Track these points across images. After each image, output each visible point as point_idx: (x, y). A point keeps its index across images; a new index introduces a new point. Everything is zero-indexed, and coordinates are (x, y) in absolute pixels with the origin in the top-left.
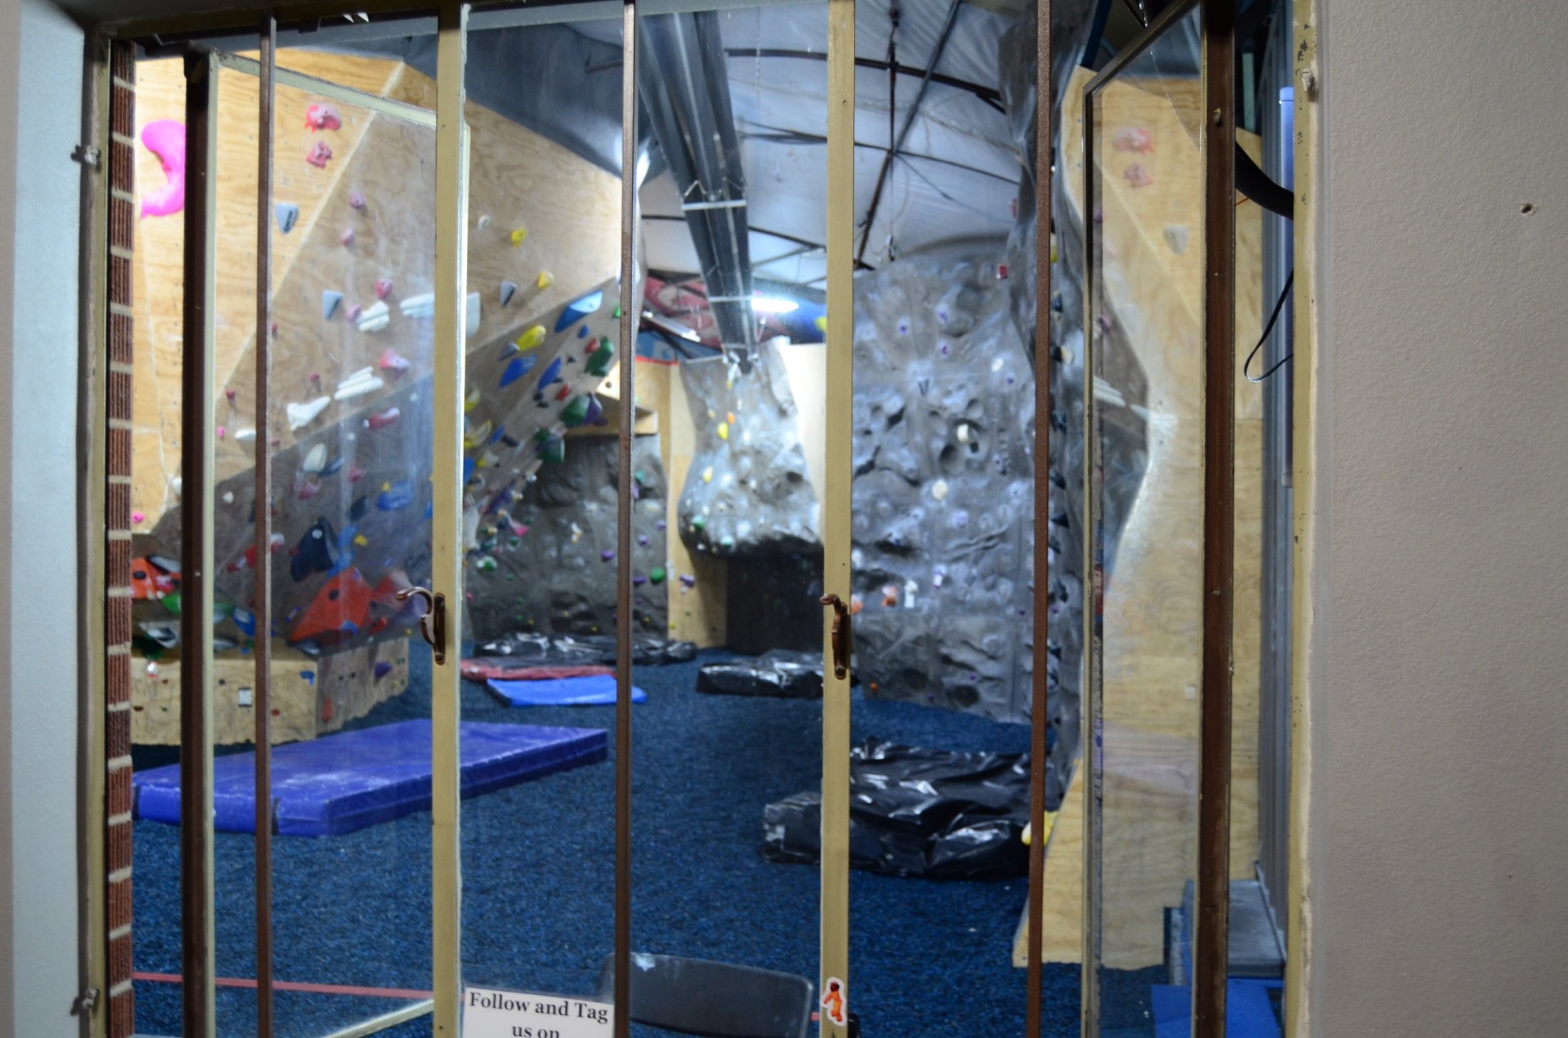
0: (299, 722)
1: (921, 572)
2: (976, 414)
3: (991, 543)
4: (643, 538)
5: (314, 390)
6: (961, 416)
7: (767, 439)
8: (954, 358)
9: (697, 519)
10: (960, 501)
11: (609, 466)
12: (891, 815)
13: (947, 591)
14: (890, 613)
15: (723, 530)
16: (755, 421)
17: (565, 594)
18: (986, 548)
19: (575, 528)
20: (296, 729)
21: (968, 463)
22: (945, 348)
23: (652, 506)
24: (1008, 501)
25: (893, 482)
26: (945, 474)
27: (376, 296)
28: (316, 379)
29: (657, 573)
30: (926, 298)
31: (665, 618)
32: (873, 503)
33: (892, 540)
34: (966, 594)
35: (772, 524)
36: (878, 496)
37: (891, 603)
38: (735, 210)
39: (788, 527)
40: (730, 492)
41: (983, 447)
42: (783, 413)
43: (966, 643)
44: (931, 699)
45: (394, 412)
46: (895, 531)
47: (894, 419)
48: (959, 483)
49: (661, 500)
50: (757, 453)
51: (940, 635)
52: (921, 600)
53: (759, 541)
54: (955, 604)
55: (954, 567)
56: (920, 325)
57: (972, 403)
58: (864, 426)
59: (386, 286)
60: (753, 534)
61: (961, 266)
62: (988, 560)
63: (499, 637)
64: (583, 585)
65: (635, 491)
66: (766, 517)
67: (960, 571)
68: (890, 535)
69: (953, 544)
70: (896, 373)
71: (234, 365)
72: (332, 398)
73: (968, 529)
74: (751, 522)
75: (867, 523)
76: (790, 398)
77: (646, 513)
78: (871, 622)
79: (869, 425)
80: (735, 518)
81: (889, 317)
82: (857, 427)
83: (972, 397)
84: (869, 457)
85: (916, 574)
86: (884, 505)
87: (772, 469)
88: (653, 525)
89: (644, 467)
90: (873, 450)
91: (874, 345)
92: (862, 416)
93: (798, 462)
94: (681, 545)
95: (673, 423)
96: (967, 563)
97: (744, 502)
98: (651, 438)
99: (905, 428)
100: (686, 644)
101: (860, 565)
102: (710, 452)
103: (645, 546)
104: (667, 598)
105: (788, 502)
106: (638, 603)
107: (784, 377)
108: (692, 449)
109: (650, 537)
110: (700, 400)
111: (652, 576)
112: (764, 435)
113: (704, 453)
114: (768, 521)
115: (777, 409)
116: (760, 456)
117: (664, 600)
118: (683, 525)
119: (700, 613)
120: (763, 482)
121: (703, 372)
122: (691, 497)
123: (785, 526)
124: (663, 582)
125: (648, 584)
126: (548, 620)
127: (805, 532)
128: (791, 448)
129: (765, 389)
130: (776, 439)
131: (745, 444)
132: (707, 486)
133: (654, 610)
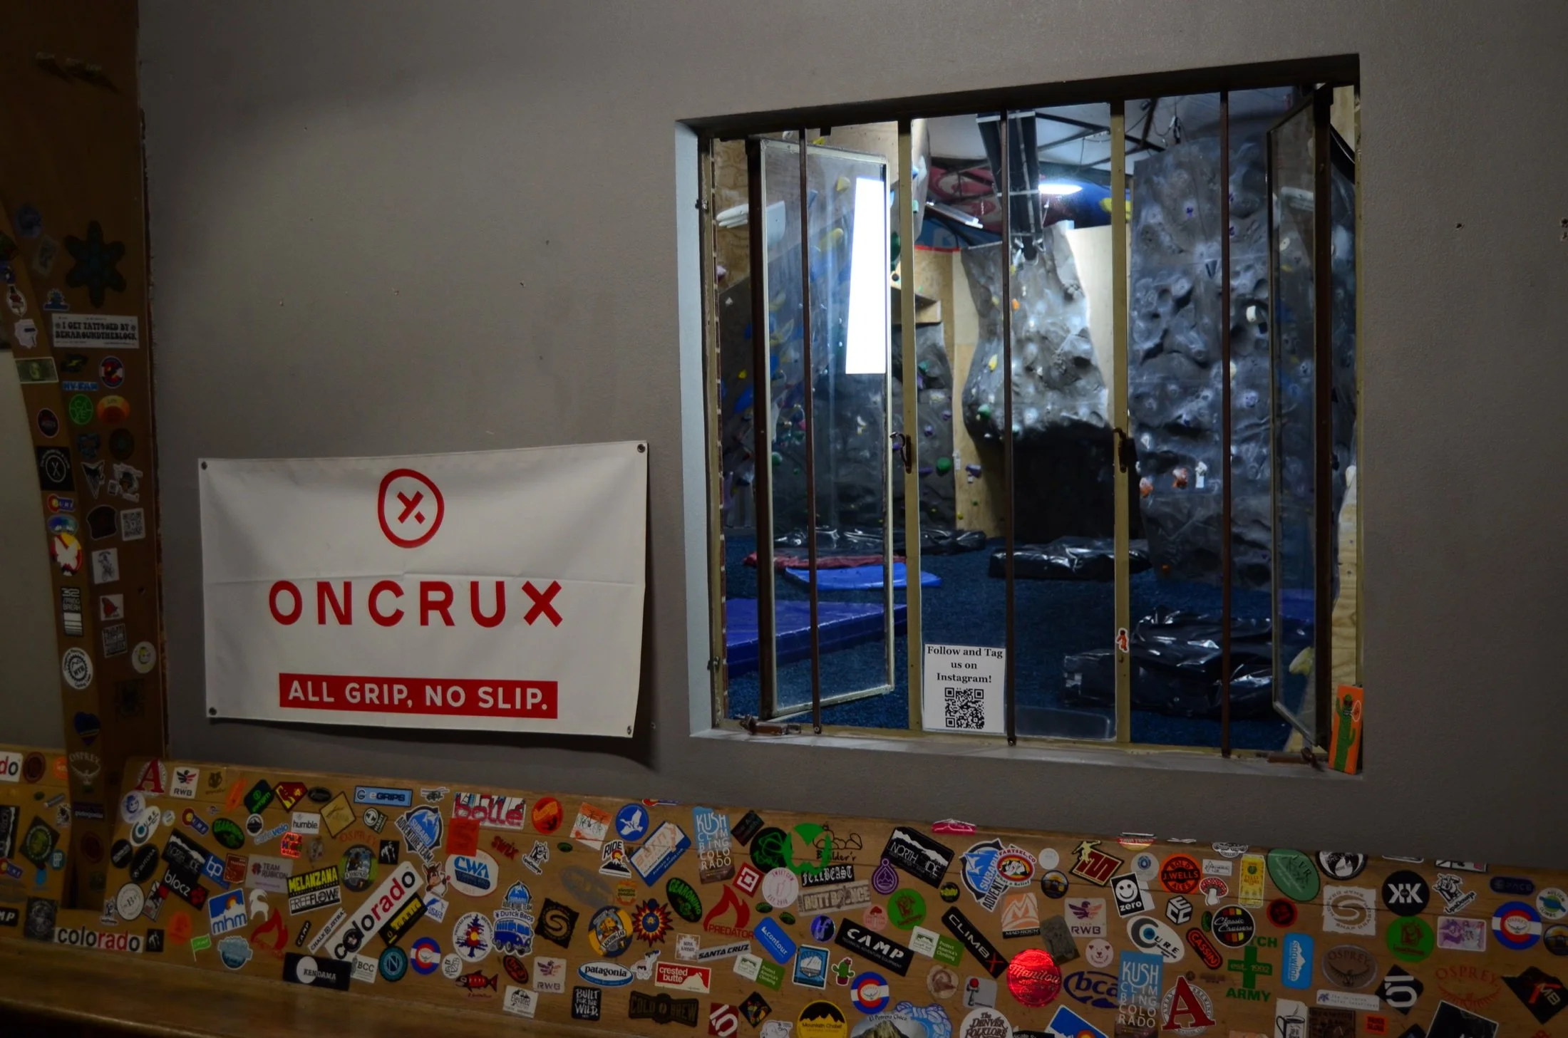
1: (1211, 453)
2: (1264, 294)
3: (1281, 422)
4: (929, 429)
6: (1248, 297)
7: (1053, 324)
8: (1241, 239)
9: (984, 408)
10: (1247, 381)
12: (1178, 665)
13: (1237, 471)
14: (1181, 494)
16: (1041, 306)
17: (852, 486)
19: (859, 420)
21: (1257, 343)
22: (1231, 229)
23: (937, 396)
24: (1297, 380)
25: (1179, 362)
26: (1239, 355)
29: (943, 463)
30: (1212, 180)
31: (953, 508)
32: (1162, 386)
33: (1182, 421)
34: (1257, 473)
35: (1060, 410)
36: (1167, 379)
37: (1182, 484)
38: (1023, 119)
39: (1076, 414)
40: (1016, 379)
42: (1068, 298)
43: (1257, 522)
44: (1223, 579)
46: (1184, 413)
47: (1182, 302)
48: (1249, 363)
49: (945, 390)
50: (1043, 339)
51: (1231, 515)
52: (1211, 481)
53: (1046, 427)
54: (1245, 483)
55: (1244, 447)
56: (1206, 207)
57: (1259, 284)
58: (1152, 309)
60: (1039, 420)
61: (1247, 145)
63: (791, 530)
64: (869, 477)
65: (920, 383)
66: (1053, 404)
67: (1251, 451)
68: (1180, 417)
69: (1243, 424)
70: (1183, 255)
73: (1260, 409)
74: (1038, 409)
75: (1155, 406)
76: (1076, 282)
77: (931, 402)
78: (1163, 503)
79: (1156, 308)
80: (1023, 406)
81: (1175, 200)
82: (1144, 310)
83: (1260, 277)
84: (1156, 340)
85: (1206, 455)
86: (1173, 387)
87: (1059, 355)
88: (938, 415)
89: (929, 356)
90: (1161, 334)
91: (1160, 228)
92: (1150, 299)
93: (1086, 347)
94: (967, 435)
95: (957, 311)
96: (1257, 442)
97: (1031, 390)
98: (934, 327)
99: (1194, 311)
100: (975, 533)
101: (1148, 447)
102: (996, 340)
103: (930, 437)
104: (954, 488)
105: (1076, 388)
106: (925, 494)
107: (1070, 261)
108: (977, 337)
109: (935, 427)
110: (983, 287)
111: (938, 467)
112: (1049, 321)
113: (989, 340)
114: (1056, 407)
115: (1062, 294)
116: (1046, 342)
117: (951, 491)
118: (968, 414)
119: (987, 502)
120: (1050, 368)
121: (986, 258)
122: (976, 386)
123: (1073, 412)
124: (949, 473)
125: (935, 474)
126: (835, 514)
127: (1094, 417)
128: (1078, 333)
129: (1050, 274)
130: (1062, 324)
131: (1031, 330)
132: (993, 374)
133: (941, 500)
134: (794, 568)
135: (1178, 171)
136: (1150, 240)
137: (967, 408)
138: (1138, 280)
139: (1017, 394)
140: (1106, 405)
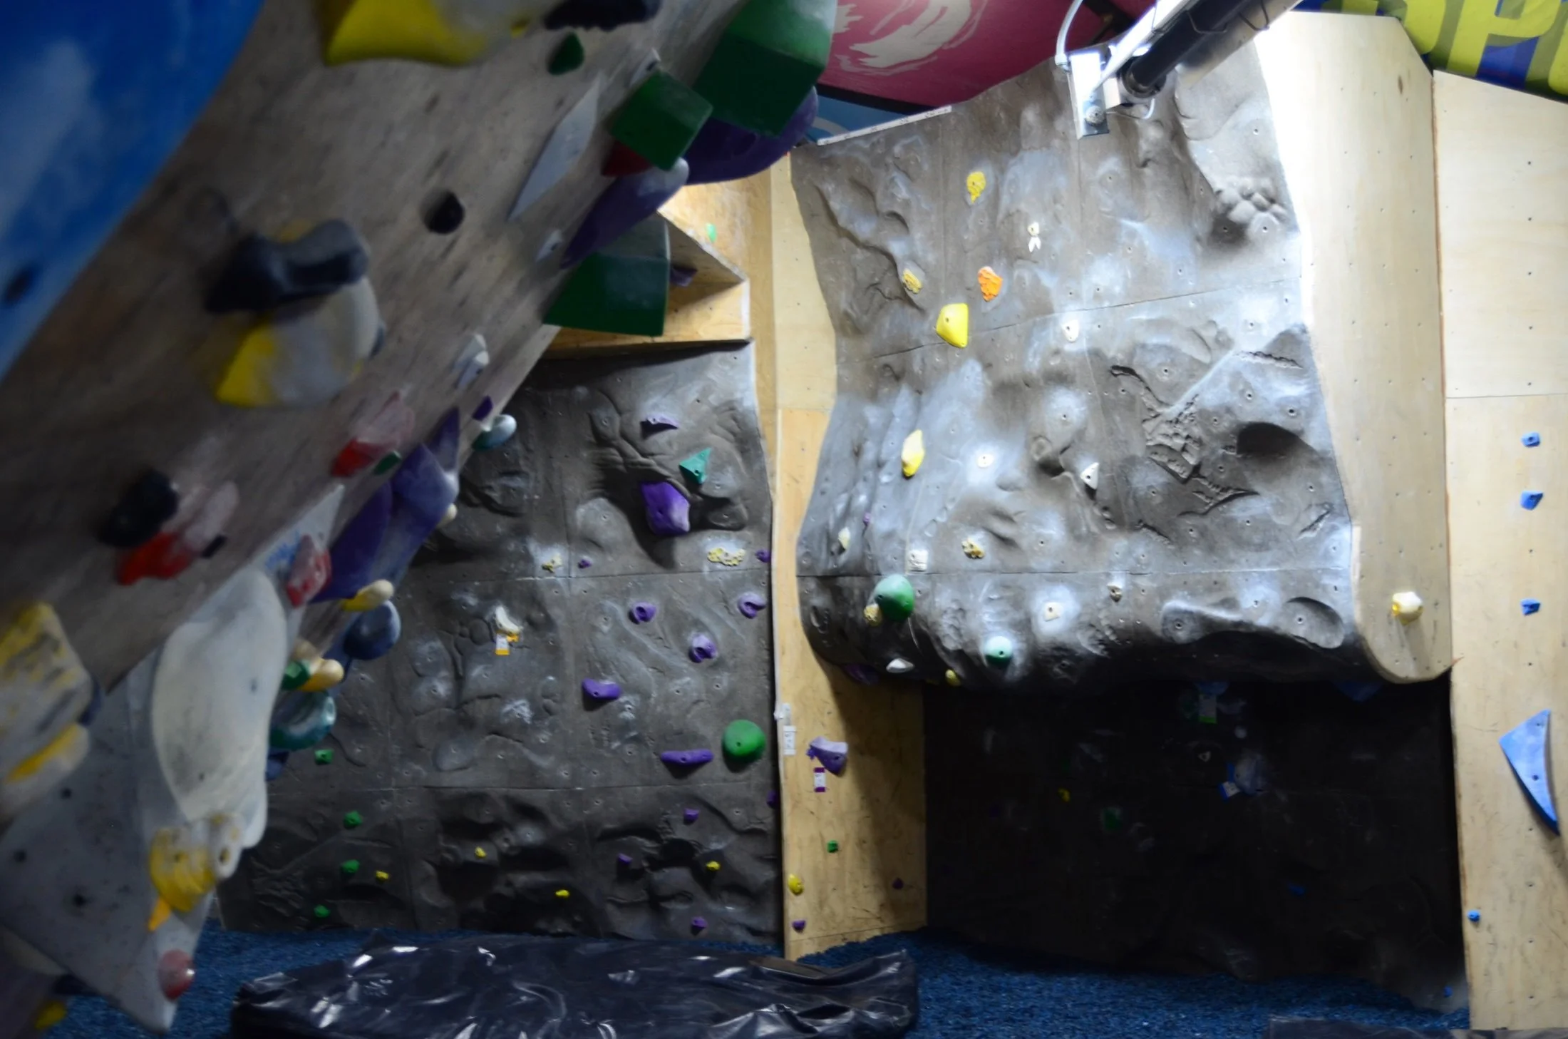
4: (702, 641)
7: (1158, 325)
9: (893, 585)
11: (602, 441)
15: (986, 617)
16: (1107, 275)
17: (478, 798)
19: (501, 615)
23: (726, 550)
29: (746, 736)
31: (776, 860)
35: (1164, 594)
39: (1229, 603)
40: (1002, 499)
42: (1228, 235)
49: (747, 533)
50: (1115, 375)
60: (1088, 623)
64: (532, 775)
65: (681, 513)
66: (1134, 573)
74: (1077, 588)
76: (1266, 183)
77: (706, 569)
80: (1023, 579)
87: (1176, 421)
88: (724, 602)
89: (708, 439)
93: (1291, 390)
94: (810, 658)
95: (782, 318)
97: (1053, 529)
98: (728, 355)
102: (907, 392)
103: (705, 662)
104: (776, 803)
106: (689, 820)
107: (1247, 114)
108: (831, 388)
109: (719, 637)
110: (866, 246)
111: (733, 747)
112: (1143, 317)
113: (873, 397)
114: (1143, 582)
115: (1202, 226)
116: (1126, 382)
117: (766, 814)
118: (819, 601)
119: (861, 842)
120: (1130, 462)
121: (878, 162)
122: (855, 523)
123: (1216, 598)
124: (764, 762)
125: (717, 767)
126: (430, 869)
127: (1303, 613)
128: (1261, 346)
129: (1148, 171)
130: (1196, 324)
131: (1068, 348)
132: (913, 484)
133: (733, 838)
137: (812, 585)
139: (1005, 542)
140: (1355, 578)
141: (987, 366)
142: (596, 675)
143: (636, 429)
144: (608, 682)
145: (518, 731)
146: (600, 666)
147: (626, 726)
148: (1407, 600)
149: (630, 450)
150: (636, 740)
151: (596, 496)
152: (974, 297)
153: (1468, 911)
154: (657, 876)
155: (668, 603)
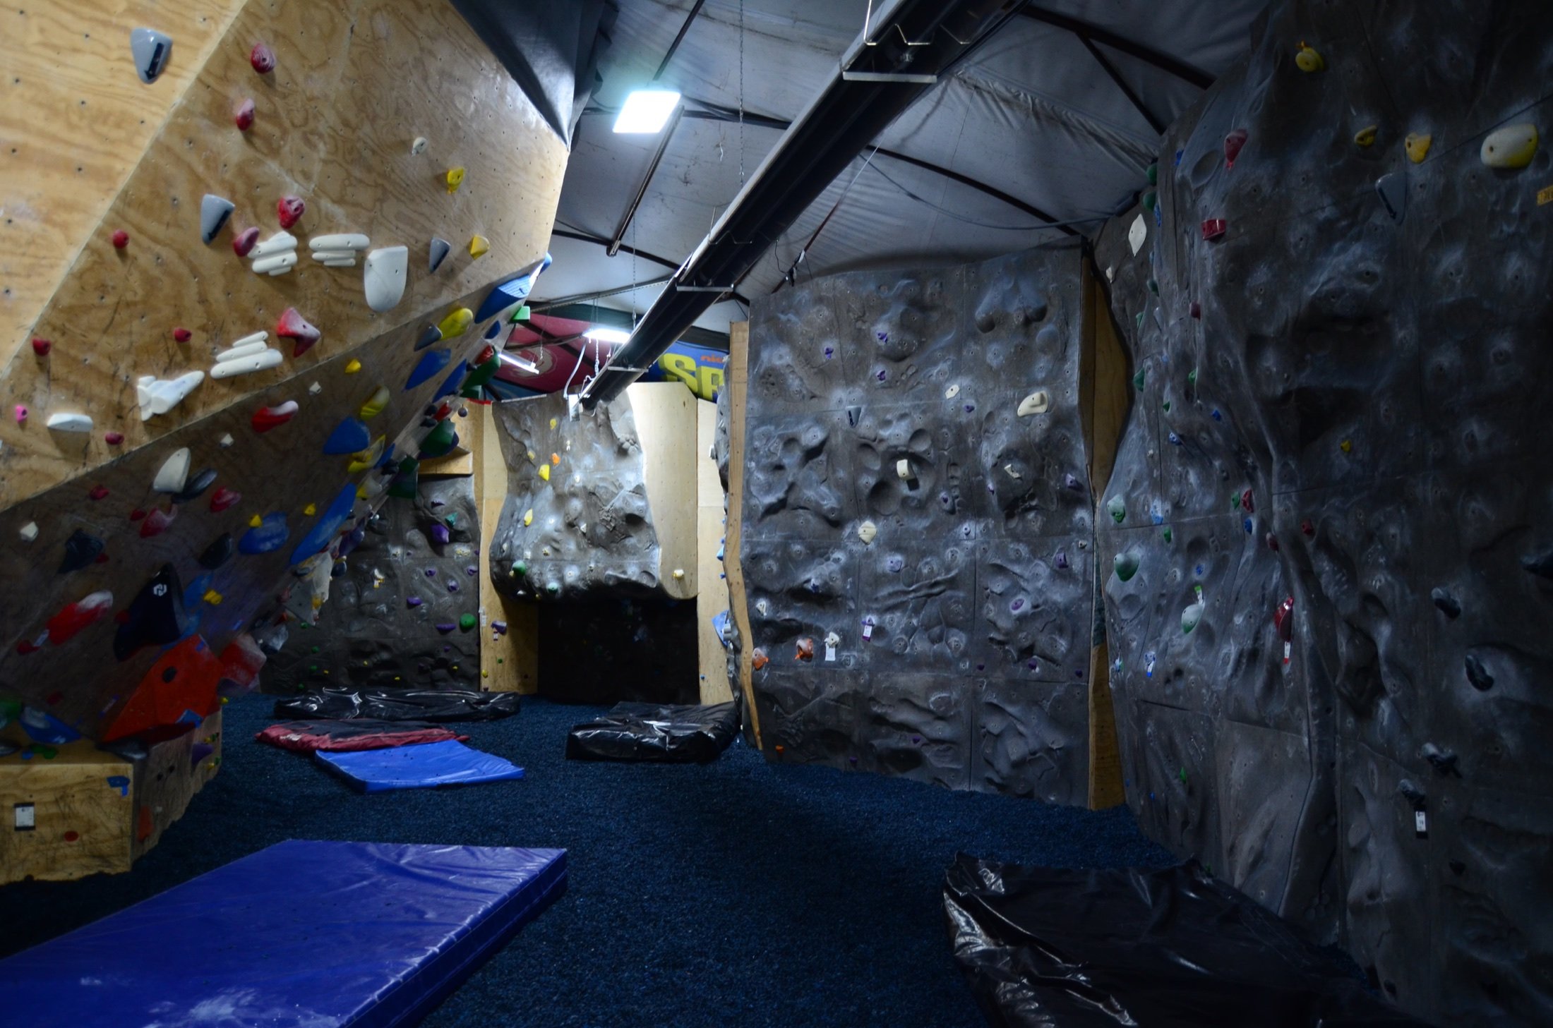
0: (105, 848)
1: (845, 622)
2: (921, 447)
3: (936, 590)
4: (453, 583)
5: (179, 357)
6: (901, 449)
7: (603, 479)
8: (891, 385)
9: (519, 564)
10: (893, 543)
11: (417, 508)
13: (879, 644)
14: (805, 668)
15: (549, 575)
16: (588, 461)
17: (364, 642)
18: (929, 596)
19: (376, 572)
20: (101, 857)
21: (905, 501)
22: (883, 373)
23: (462, 550)
24: (957, 543)
25: (806, 520)
26: (874, 514)
27: (276, 222)
28: (183, 337)
29: (468, 619)
30: (860, 318)
31: (478, 666)
32: (785, 546)
33: (809, 586)
34: (905, 647)
35: (606, 569)
36: (790, 539)
37: (806, 656)
39: (624, 572)
40: (556, 535)
41: (925, 485)
42: (622, 452)
43: (906, 702)
44: (854, 763)
45: (291, 406)
46: (813, 576)
47: (812, 453)
48: (893, 523)
49: (471, 544)
50: (590, 495)
51: (873, 692)
52: (845, 654)
53: (588, 585)
54: (889, 657)
55: (888, 617)
56: (851, 348)
57: (917, 434)
58: (775, 459)
59: (295, 205)
60: (582, 579)
61: (904, 282)
62: (931, 609)
63: (305, 694)
64: (386, 633)
65: (446, 536)
66: (597, 562)
67: (896, 622)
68: (808, 581)
69: (884, 592)
70: (815, 401)
71: (49, 294)
72: (207, 373)
73: (909, 575)
74: (580, 566)
75: (775, 568)
76: (633, 437)
77: (455, 557)
78: (781, 677)
79: (780, 459)
80: (562, 563)
81: (812, 340)
82: (764, 461)
83: (918, 427)
84: (781, 495)
85: (839, 625)
86: (797, 547)
87: (608, 512)
88: (462, 569)
89: (457, 509)
90: (786, 487)
91: (788, 371)
92: (772, 449)
93: (641, 504)
94: (494, 591)
95: (486, 464)
96: (904, 612)
97: (572, 546)
98: (464, 479)
99: (825, 463)
100: (510, 695)
101: (765, 614)
102: (529, 495)
103: (454, 592)
104: (479, 645)
105: (624, 546)
106: (446, 651)
107: (627, 415)
108: (505, 491)
109: (459, 582)
110: (517, 441)
111: (463, 623)
112: (598, 476)
113: (519, 495)
114: (600, 565)
115: (616, 449)
116: (594, 497)
117: (475, 648)
118: (496, 570)
119: (512, 660)
120: (596, 524)
121: (522, 411)
122: (508, 541)
123: (621, 570)
124: (475, 629)
125: (458, 631)
126: (345, 670)
127: (645, 576)
128: (631, 489)
129: (601, 428)
130: (614, 480)
131: (576, 485)
132: (528, 529)
133: (463, 658)
134: (326, 750)
135: (818, 307)
136: (773, 384)
137: (494, 564)
138: (755, 428)
139: (556, 550)
140: (660, 565)
141: (554, 488)
142: (412, 596)
143: (429, 505)
144: (417, 598)
145: (382, 616)
146: (416, 592)
147: (423, 615)
148: (679, 572)
149: (427, 512)
150: (427, 620)
151: (414, 528)
152: (551, 463)
153: (701, 676)
154: (434, 672)
155: (440, 569)
